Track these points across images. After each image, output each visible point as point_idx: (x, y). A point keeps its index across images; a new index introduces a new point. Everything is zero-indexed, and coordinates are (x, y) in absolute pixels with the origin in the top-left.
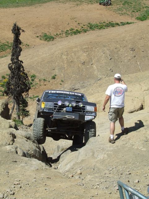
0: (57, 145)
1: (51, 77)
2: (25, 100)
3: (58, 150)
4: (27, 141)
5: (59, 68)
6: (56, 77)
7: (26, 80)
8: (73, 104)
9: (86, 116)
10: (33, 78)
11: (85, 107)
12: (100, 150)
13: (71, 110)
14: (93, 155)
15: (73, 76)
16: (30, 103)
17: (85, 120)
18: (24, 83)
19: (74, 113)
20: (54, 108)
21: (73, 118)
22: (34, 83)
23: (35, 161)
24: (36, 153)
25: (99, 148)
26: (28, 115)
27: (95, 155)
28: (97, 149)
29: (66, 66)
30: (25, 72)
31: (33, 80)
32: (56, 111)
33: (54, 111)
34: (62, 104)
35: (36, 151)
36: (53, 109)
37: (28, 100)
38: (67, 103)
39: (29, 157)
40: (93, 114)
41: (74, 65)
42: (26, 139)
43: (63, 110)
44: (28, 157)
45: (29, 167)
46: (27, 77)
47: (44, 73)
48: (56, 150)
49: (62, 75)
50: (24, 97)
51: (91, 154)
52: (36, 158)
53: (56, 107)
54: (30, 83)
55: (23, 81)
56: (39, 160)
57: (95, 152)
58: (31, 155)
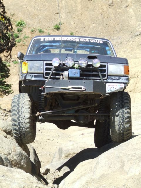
0: (58, 147)
1: (52, 27)
2: (5, 65)
3: (60, 156)
4: (6, 137)
5: (67, 11)
6: (62, 27)
7: (8, 29)
8: (80, 62)
9: (107, 84)
10: (20, 27)
11: (105, 66)
12: (135, 158)
13: (78, 75)
14: (122, 167)
15: (91, 27)
16: (14, 70)
17: (108, 91)
18: (4, 35)
19: (84, 79)
20: (46, 73)
21: (83, 89)
22: (22, 36)
23: (19, 173)
24: (22, 159)
25: (133, 156)
26: (8, 92)
27: (126, 168)
28: (130, 157)
29: (79, 7)
30: (6, 15)
31: (19, 31)
32: (51, 78)
33: (47, 78)
34: (60, 64)
35: (22, 156)
36: (43, 74)
37: (9, 66)
38: (69, 62)
39: (9, 165)
40: (123, 80)
41: (94, 7)
42: (5, 134)
43: (62, 75)
44: (7, 166)
45: (9, 183)
46: (11, 25)
47: (40, 19)
48: (57, 155)
49: (72, 23)
50: (3, 59)
51: (119, 165)
52: (21, 167)
53: (50, 69)
54: (14, 36)
55: (3, 31)
56: (27, 172)
57: (126, 162)
58: (13, 162)
